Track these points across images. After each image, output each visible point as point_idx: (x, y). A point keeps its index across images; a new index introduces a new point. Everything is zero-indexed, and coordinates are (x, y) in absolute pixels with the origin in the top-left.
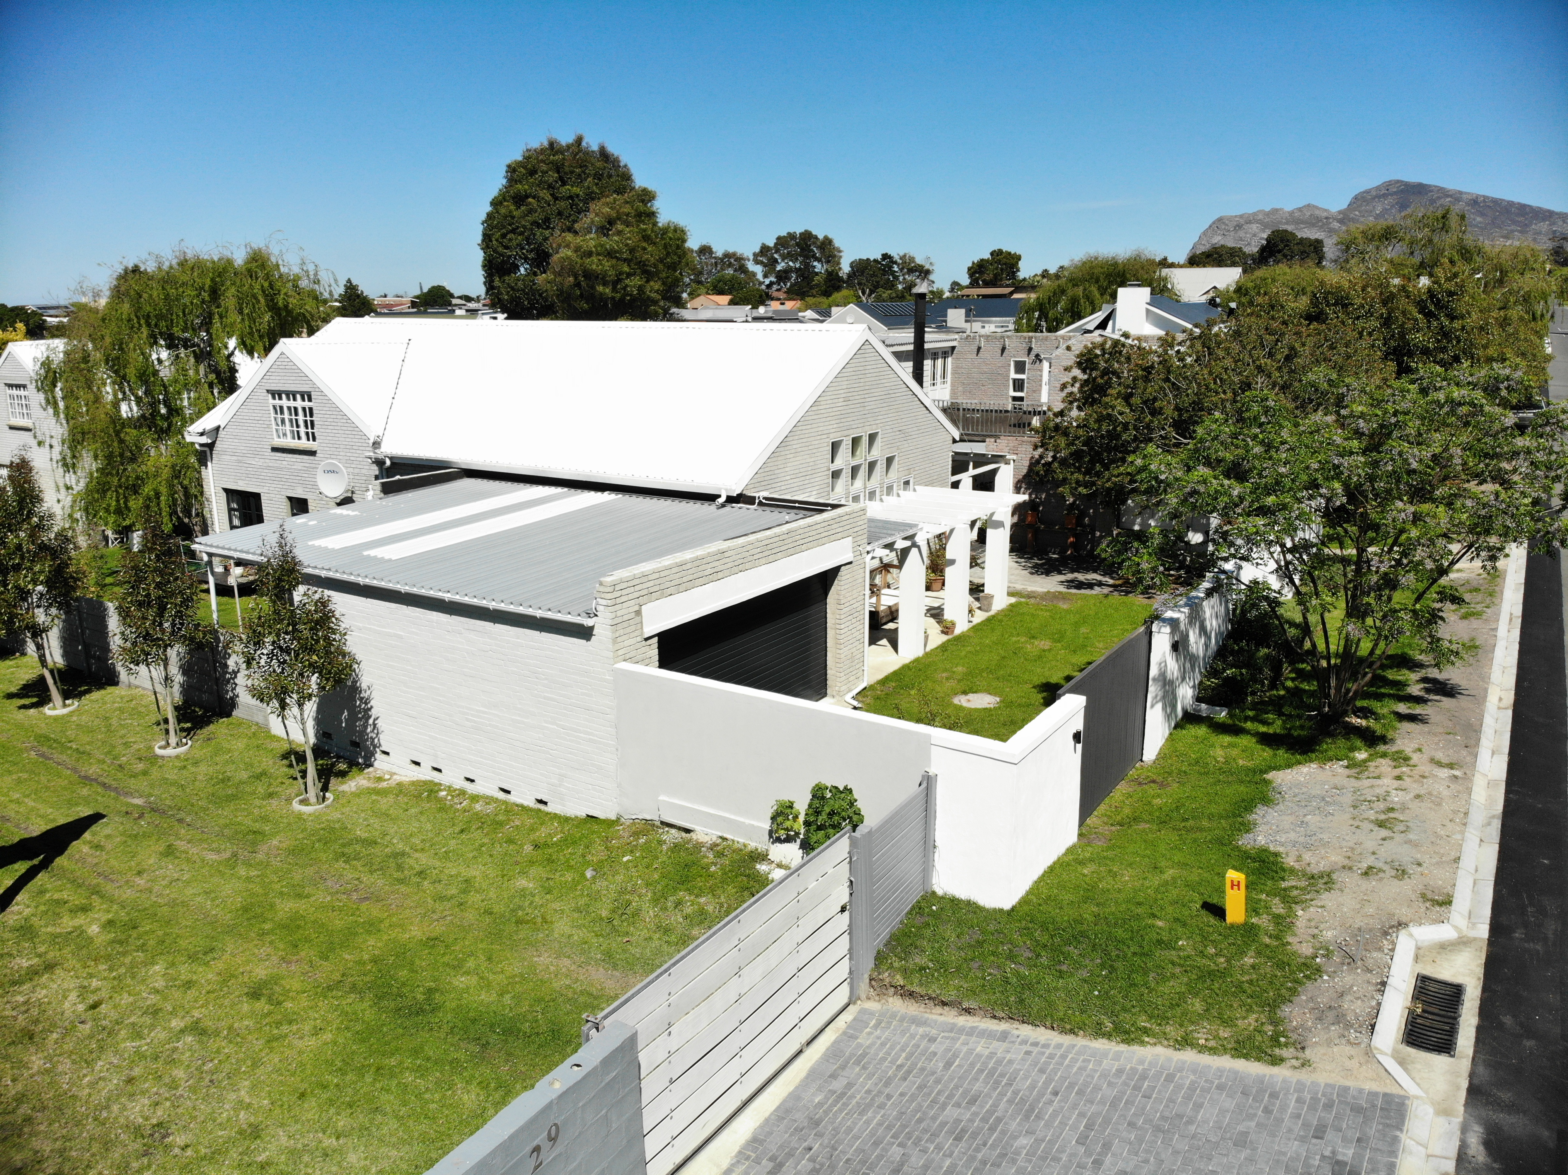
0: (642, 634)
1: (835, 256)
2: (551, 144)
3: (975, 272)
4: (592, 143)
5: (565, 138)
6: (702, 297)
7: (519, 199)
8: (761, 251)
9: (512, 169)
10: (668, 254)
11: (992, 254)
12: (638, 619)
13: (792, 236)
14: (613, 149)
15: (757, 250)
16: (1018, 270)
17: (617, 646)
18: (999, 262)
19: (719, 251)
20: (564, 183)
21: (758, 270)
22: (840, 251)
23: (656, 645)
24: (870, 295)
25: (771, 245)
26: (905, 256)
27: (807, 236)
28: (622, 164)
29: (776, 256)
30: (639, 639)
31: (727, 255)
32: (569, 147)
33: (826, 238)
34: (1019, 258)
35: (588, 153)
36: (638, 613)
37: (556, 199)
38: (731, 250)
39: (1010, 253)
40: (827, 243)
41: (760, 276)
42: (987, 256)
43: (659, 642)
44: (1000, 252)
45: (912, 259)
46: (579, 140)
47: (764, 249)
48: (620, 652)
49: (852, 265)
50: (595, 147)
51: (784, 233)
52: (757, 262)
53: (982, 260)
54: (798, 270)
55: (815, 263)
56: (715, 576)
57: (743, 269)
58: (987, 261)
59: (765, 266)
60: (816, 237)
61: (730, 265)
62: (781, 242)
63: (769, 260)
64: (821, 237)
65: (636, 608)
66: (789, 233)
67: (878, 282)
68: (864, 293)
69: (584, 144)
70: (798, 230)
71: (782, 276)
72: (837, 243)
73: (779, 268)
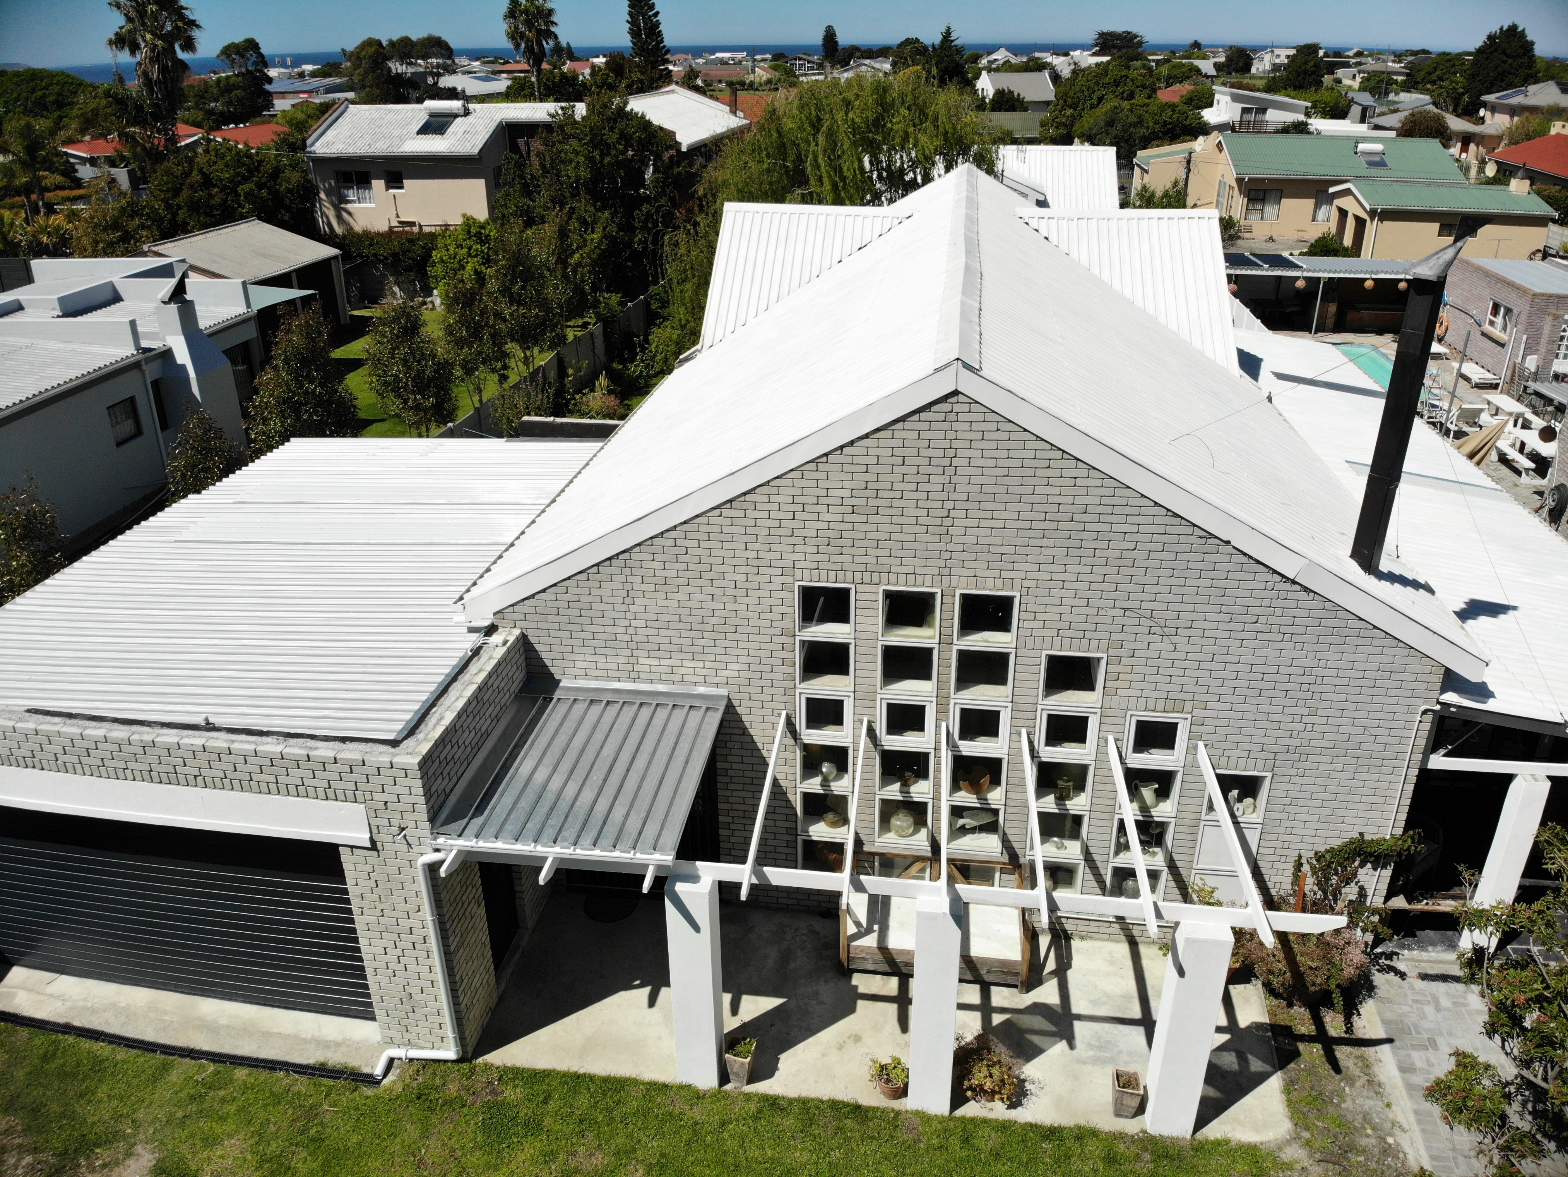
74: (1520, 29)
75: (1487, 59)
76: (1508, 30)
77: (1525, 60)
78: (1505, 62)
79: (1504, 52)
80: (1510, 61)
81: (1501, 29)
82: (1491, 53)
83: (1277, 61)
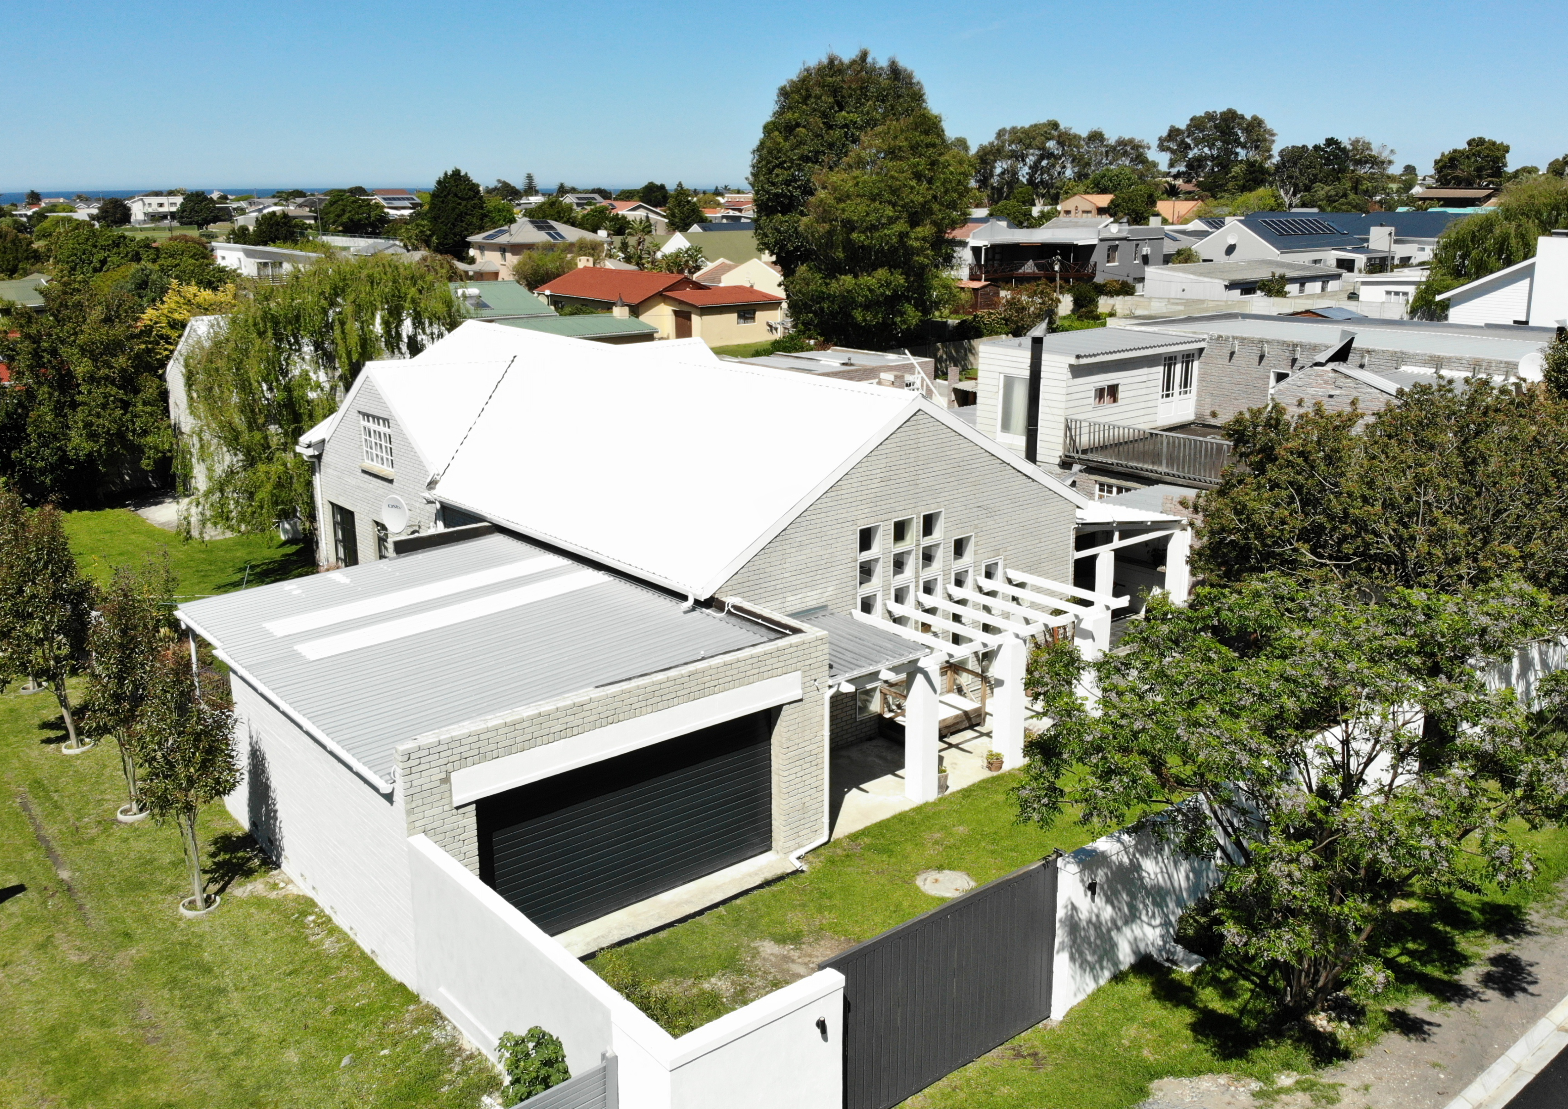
0: (451, 802)
1: (1265, 140)
2: (831, 61)
3: (1444, 167)
4: (880, 59)
5: (847, 54)
6: (1077, 197)
7: (789, 129)
8: (1169, 135)
9: (784, 93)
10: (946, 191)
11: (1469, 143)
12: (445, 787)
13: (1210, 116)
14: (904, 63)
15: (1165, 134)
16: (1505, 165)
17: (413, 818)
18: (1477, 154)
19: (1112, 137)
20: (841, 109)
21: (1162, 160)
22: (1273, 135)
23: (474, 813)
24: (1294, 194)
25: (1183, 127)
26: (1358, 141)
27: (1231, 117)
28: (914, 81)
29: (1188, 140)
30: (447, 808)
31: (1122, 143)
32: (853, 63)
33: (1255, 118)
34: (1507, 149)
35: (873, 70)
36: (446, 780)
37: (830, 127)
38: (1127, 137)
39: (1494, 143)
40: (1256, 124)
41: (1163, 167)
42: (1462, 145)
43: (477, 809)
44: (1481, 141)
45: (1367, 146)
46: (864, 55)
47: (1173, 133)
48: (417, 824)
49: (1281, 154)
50: (883, 62)
51: (1200, 113)
52: (1162, 148)
53: (1455, 151)
54: (1212, 158)
55: (1239, 150)
56: (568, 732)
57: (1140, 158)
58: (1462, 153)
59: (1173, 152)
60: (1242, 117)
61: (1125, 154)
62: (1196, 124)
63: (1178, 146)
64: (1248, 117)
65: (443, 775)
66: (1207, 113)
67: (1315, 175)
68: (1287, 193)
69: (869, 60)
70: (1220, 108)
71: (1195, 165)
72: (1269, 124)
73: (1190, 155)
74: (462, 174)
75: (443, 202)
76: (452, 176)
77: (476, 201)
78: (460, 204)
79: (456, 195)
80: (464, 203)
81: (446, 174)
82: (445, 196)
83: (150, 210)
